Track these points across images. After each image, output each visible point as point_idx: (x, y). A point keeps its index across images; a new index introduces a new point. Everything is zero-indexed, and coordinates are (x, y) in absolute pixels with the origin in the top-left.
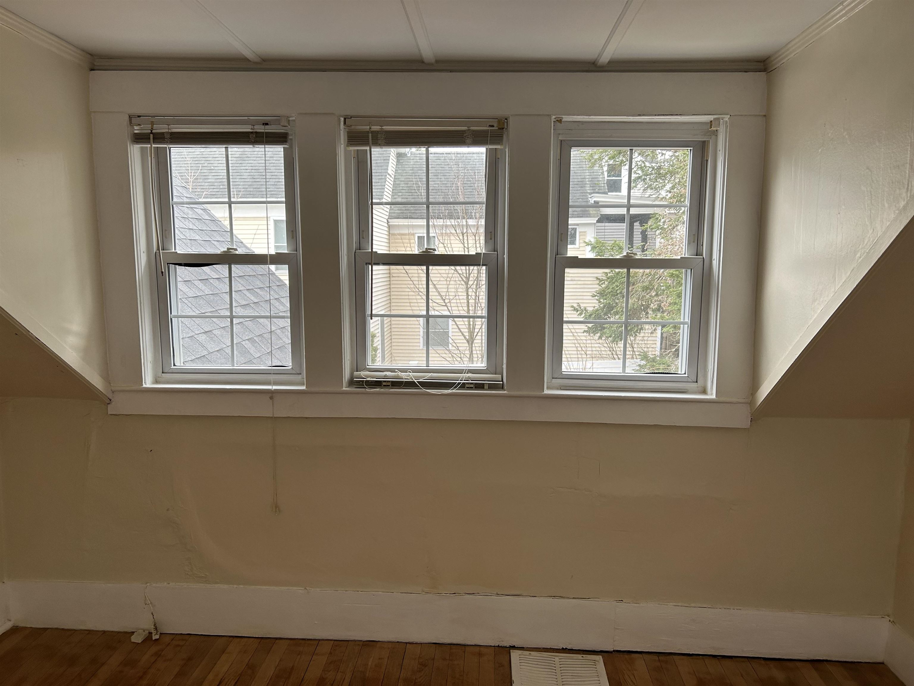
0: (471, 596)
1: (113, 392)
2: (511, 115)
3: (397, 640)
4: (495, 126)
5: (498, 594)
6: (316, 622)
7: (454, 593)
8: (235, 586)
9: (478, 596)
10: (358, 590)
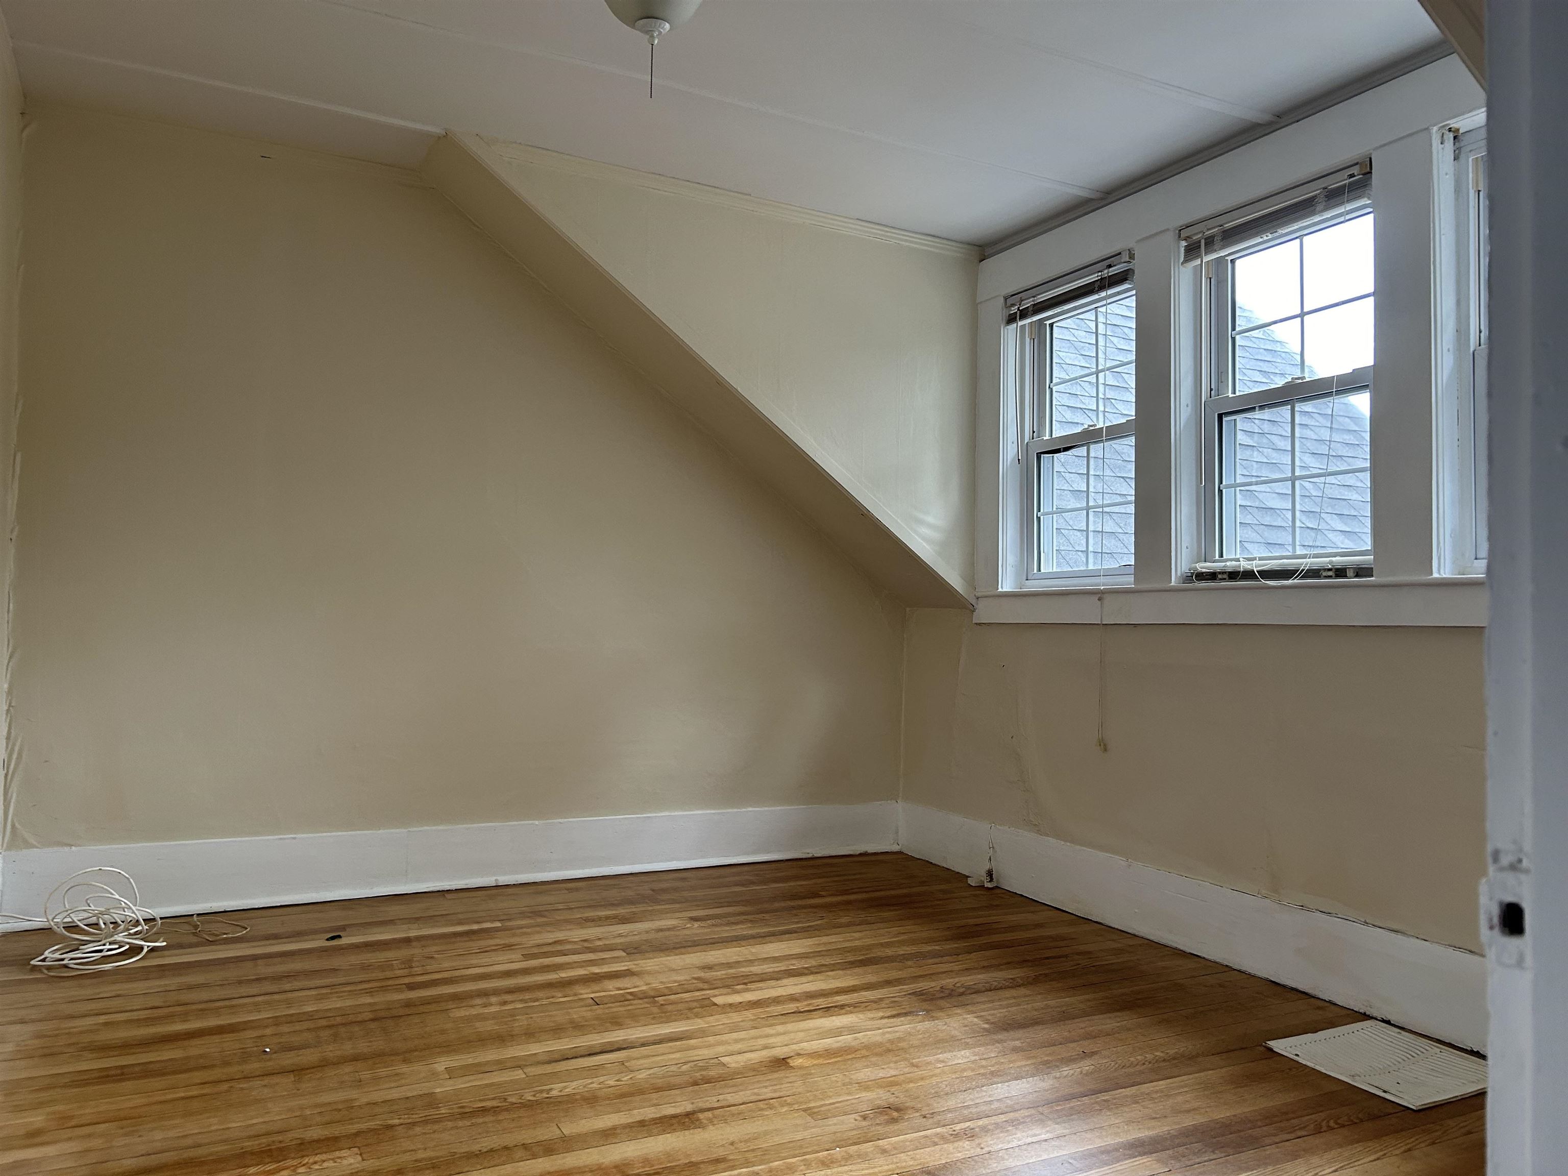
0: (1324, 916)
1: (977, 598)
2: (1374, 150)
3: (1226, 963)
4: (1356, 174)
5: (1367, 923)
6: (1136, 911)
7: (1301, 905)
8: (1063, 843)
9: (1336, 918)
10: (1182, 874)
